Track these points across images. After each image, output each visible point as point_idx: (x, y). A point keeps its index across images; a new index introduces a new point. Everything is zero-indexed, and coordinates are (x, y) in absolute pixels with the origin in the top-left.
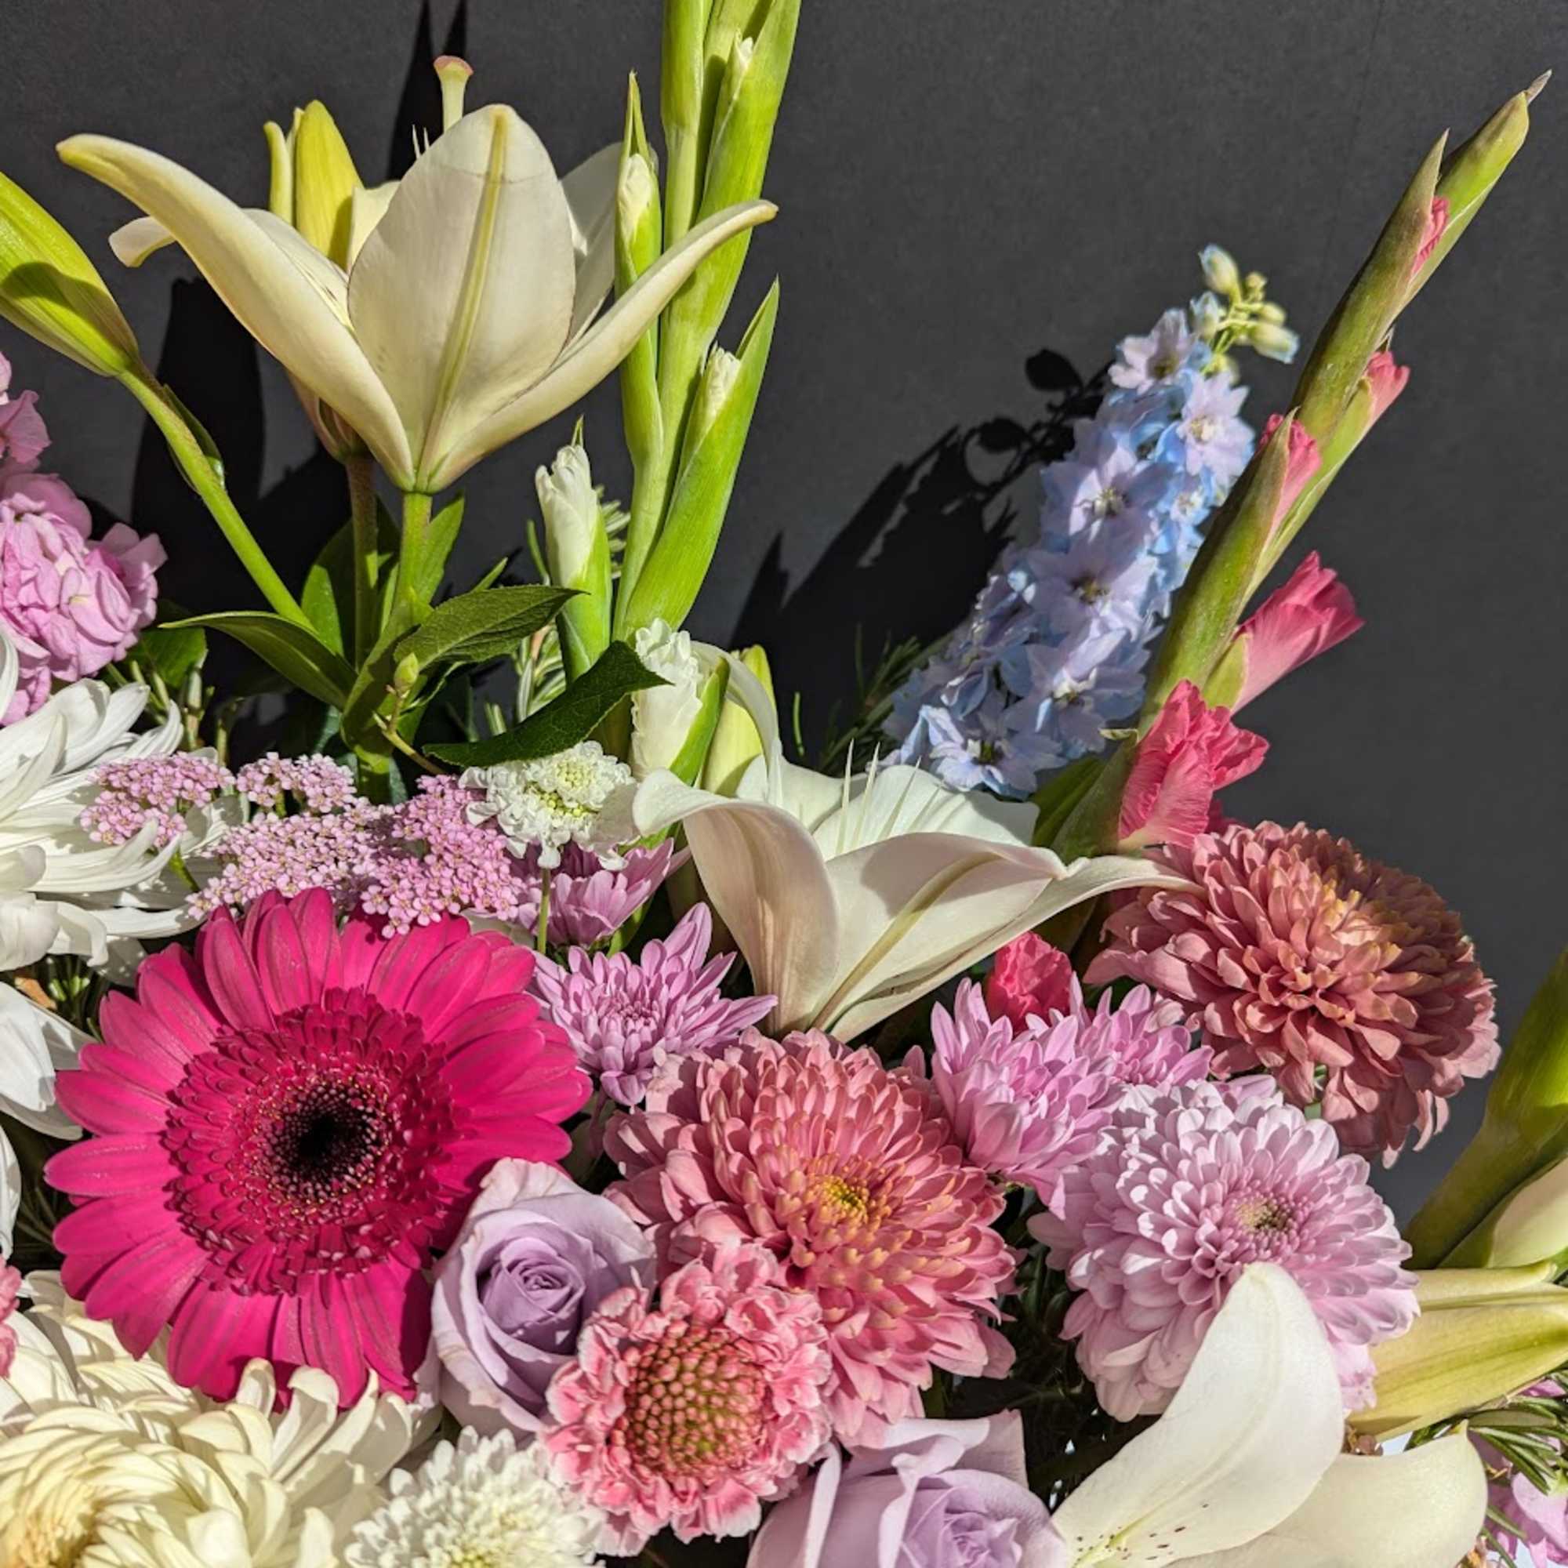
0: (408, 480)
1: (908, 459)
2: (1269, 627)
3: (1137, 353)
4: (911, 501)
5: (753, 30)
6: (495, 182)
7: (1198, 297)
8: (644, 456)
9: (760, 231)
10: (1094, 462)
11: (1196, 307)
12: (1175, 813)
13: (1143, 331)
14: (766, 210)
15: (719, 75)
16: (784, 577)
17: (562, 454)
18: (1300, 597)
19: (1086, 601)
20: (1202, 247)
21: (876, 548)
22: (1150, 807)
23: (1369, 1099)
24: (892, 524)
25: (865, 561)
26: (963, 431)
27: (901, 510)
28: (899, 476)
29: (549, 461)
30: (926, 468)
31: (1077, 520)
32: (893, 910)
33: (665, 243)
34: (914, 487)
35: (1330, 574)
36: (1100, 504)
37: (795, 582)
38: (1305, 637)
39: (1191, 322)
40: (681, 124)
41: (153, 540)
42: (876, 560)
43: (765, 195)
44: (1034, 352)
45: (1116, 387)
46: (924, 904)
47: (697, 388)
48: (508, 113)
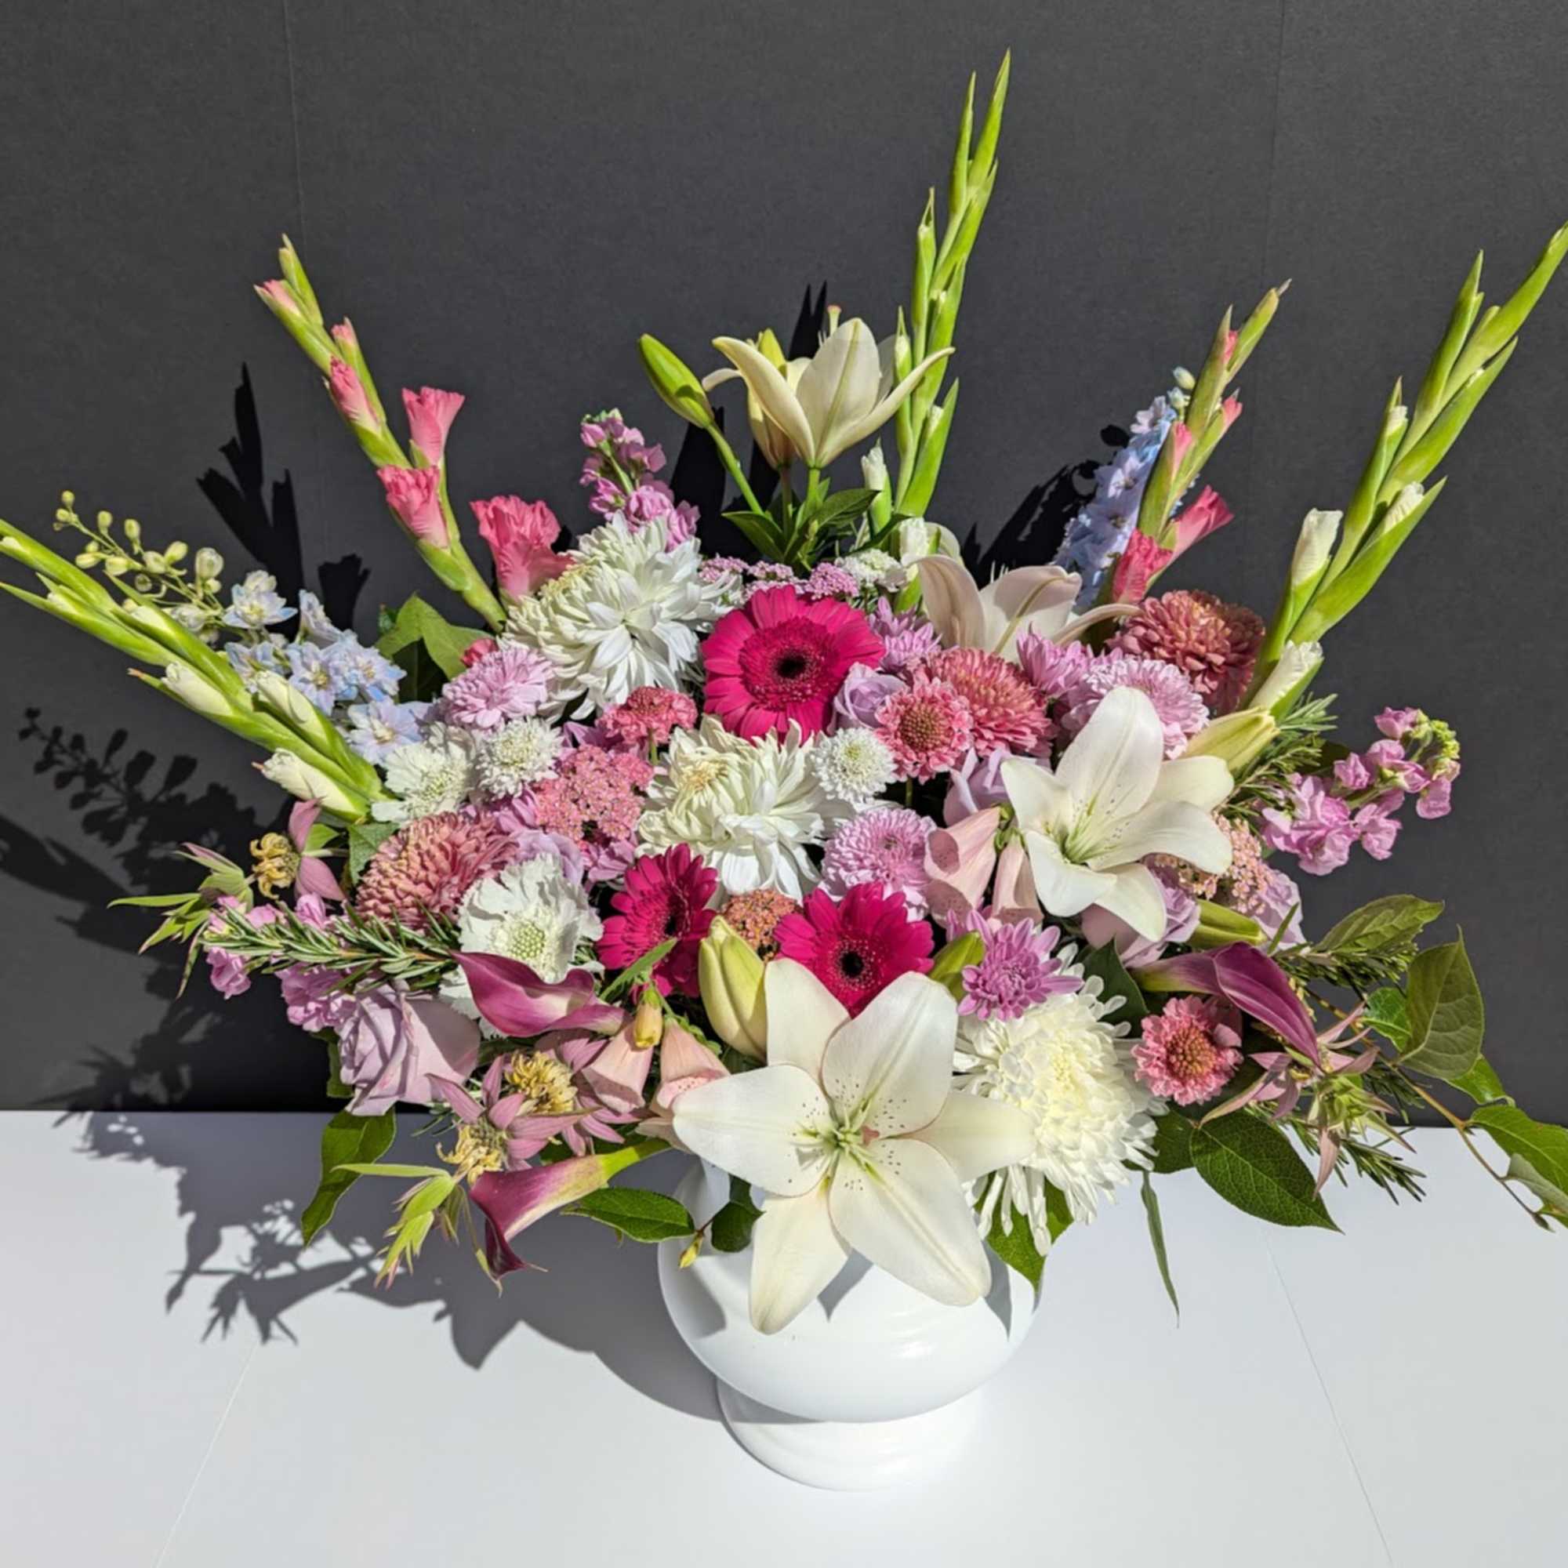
0: (812, 463)
1: (1042, 483)
2: (1187, 519)
3: (1143, 418)
4: (1044, 505)
5: (946, 288)
6: (854, 343)
7: (1171, 389)
8: (905, 451)
9: (951, 357)
10: (1120, 465)
11: (1171, 394)
12: (1133, 582)
13: (1146, 408)
14: (951, 350)
15: (933, 305)
16: (977, 548)
17: (872, 452)
18: (1202, 503)
19: (1117, 526)
20: (1174, 368)
21: (1027, 531)
22: (1123, 582)
23: (1214, 685)
24: (1036, 517)
25: (1021, 538)
26: (1071, 468)
27: (1040, 510)
28: (1037, 493)
29: (867, 453)
30: (1052, 488)
31: (1112, 491)
32: (1009, 617)
33: (913, 367)
34: (1045, 498)
35: (1215, 494)
36: (1122, 483)
37: (984, 551)
38: (1203, 522)
39: (1168, 401)
40: (919, 324)
41: (696, 508)
42: (1028, 537)
43: (953, 344)
44: (1105, 427)
45: (1133, 435)
46: (1021, 614)
47: (926, 423)
48: (859, 320)
